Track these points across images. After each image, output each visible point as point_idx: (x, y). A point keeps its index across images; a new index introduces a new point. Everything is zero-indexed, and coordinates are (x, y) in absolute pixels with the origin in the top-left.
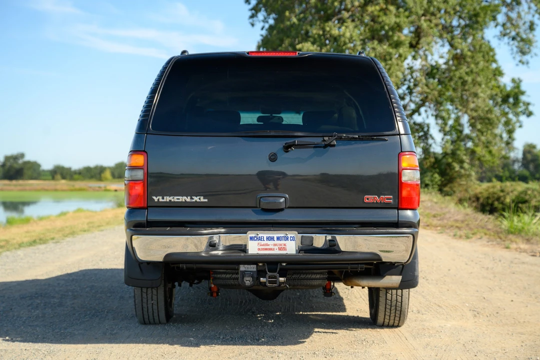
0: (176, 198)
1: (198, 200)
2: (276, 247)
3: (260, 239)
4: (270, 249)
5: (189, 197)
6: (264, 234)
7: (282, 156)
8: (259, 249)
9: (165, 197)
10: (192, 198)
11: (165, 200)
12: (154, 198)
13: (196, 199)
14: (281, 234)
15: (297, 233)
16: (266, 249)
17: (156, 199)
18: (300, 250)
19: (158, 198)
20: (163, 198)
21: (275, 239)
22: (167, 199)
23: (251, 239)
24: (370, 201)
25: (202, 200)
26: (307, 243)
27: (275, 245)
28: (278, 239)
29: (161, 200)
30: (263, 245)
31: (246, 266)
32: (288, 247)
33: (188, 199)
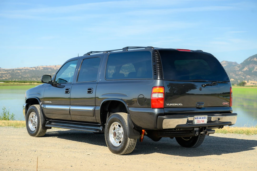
0: (173, 104)
1: (180, 105)
2: (202, 121)
3: (197, 118)
4: (200, 122)
5: (177, 104)
6: (199, 117)
7: (203, 89)
8: (197, 122)
9: (170, 104)
10: (178, 104)
11: (170, 105)
12: (167, 104)
13: (179, 104)
14: (203, 116)
15: (207, 116)
16: (199, 122)
17: (167, 105)
18: (208, 122)
19: (168, 104)
20: (169, 104)
21: (201, 118)
22: (171, 105)
23: (195, 118)
24: (224, 104)
25: (181, 105)
26: (210, 119)
27: (201, 120)
28: (202, 118)
29: (169, 105)
30: (198, 121)
31: (196, 128)
32: (205, 121)
33: (177, 105)
